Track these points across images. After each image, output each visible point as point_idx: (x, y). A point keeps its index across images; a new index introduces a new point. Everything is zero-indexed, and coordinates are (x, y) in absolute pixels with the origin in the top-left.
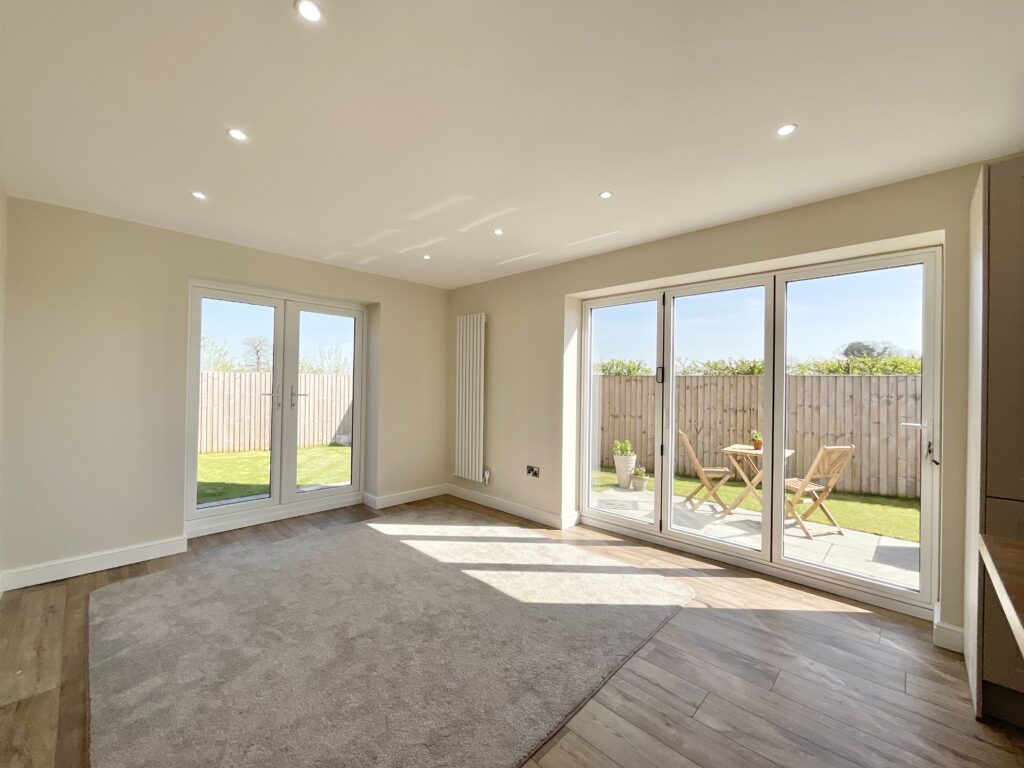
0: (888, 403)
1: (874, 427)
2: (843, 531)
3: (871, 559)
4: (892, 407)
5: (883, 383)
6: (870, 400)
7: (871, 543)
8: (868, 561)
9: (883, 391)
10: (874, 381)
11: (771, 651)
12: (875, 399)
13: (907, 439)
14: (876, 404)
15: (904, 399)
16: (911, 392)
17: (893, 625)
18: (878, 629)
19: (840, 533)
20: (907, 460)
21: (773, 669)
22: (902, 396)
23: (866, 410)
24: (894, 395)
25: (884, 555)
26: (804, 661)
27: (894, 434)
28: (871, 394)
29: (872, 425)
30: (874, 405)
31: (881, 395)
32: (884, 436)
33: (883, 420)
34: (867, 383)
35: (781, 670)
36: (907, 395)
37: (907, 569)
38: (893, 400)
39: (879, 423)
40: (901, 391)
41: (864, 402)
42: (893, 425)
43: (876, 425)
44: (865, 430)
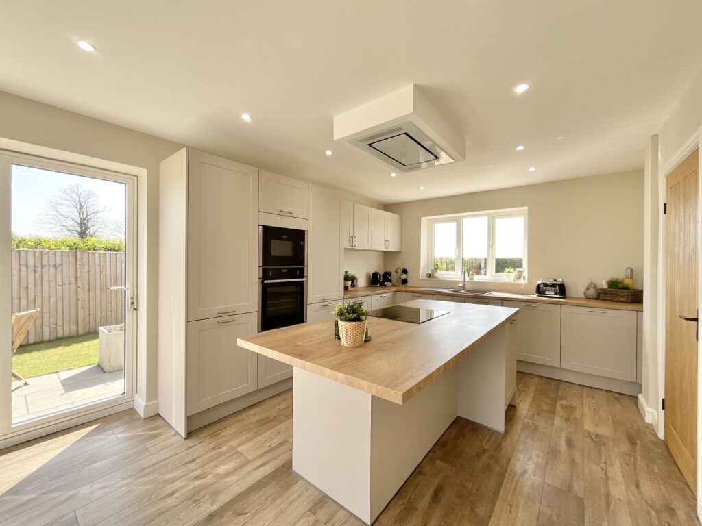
0: (35, 271)
1: (23, 292)
2: (28, 381)
3: (64, 392)
4: (38, 274)
5: (31, 255)
6: (20, 270)
7: (53, 381)
8: (62, 394)
9: (31, 263)
10: (23, 254)
11: (56, 505)
12: (23, 268)
13: (50, 297)
14: (25, 273)
15: (47, 268)
16: (52, 263)
17: (117, 424)
18: (111, 432)
19: (26, 384)
20: (49, 313)
21: (67, 517)
22: (45, 266)
23: (16, 278)
24: (39, 265)
25: (71, 384)
26: (85, 490)
27: (39, 295)
28: (20, 265)
29: (21, 289)
30: (23, 273)
31: (29, 265)
32: (31, 297)
33: (31, 285)
34: (17, 255)
35: (75, 511)
36: (49, 265)
37: (90, 387)
38: (39, 269)
39: (27, 288)
40: (45, 262)
41: (14, 271)
42: (39, 288)
43: (25, 290)
44: (15, 295)
